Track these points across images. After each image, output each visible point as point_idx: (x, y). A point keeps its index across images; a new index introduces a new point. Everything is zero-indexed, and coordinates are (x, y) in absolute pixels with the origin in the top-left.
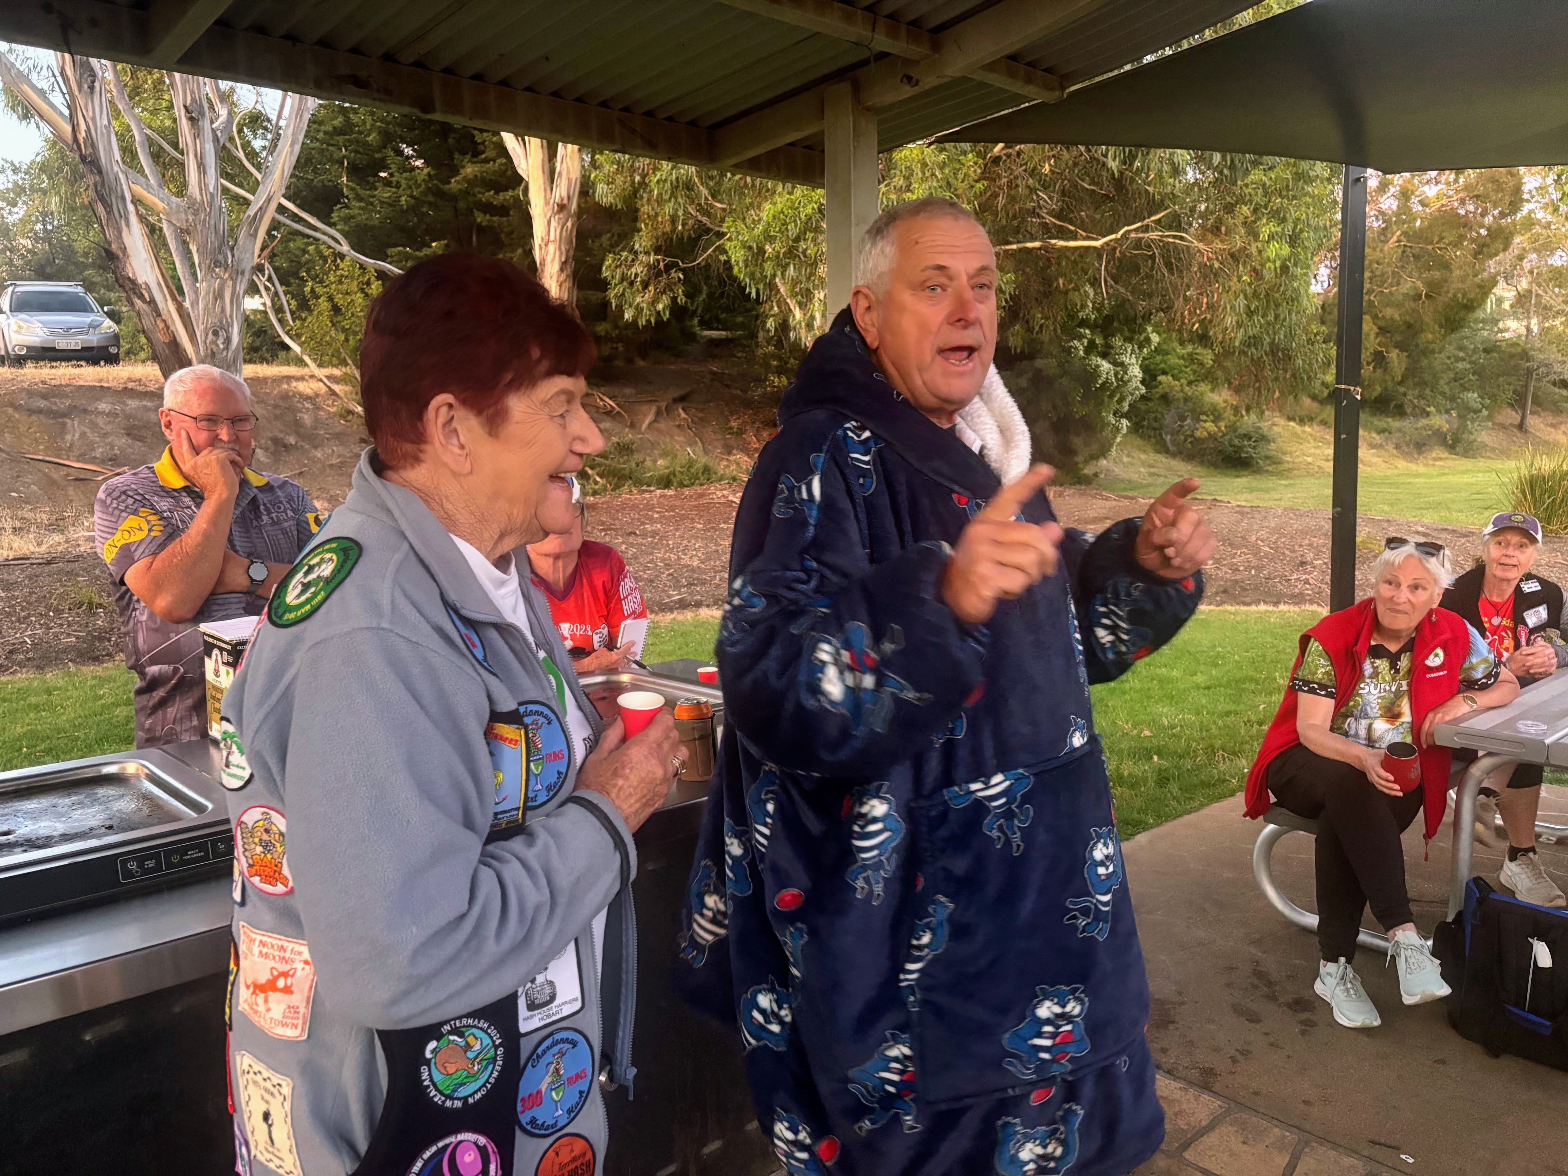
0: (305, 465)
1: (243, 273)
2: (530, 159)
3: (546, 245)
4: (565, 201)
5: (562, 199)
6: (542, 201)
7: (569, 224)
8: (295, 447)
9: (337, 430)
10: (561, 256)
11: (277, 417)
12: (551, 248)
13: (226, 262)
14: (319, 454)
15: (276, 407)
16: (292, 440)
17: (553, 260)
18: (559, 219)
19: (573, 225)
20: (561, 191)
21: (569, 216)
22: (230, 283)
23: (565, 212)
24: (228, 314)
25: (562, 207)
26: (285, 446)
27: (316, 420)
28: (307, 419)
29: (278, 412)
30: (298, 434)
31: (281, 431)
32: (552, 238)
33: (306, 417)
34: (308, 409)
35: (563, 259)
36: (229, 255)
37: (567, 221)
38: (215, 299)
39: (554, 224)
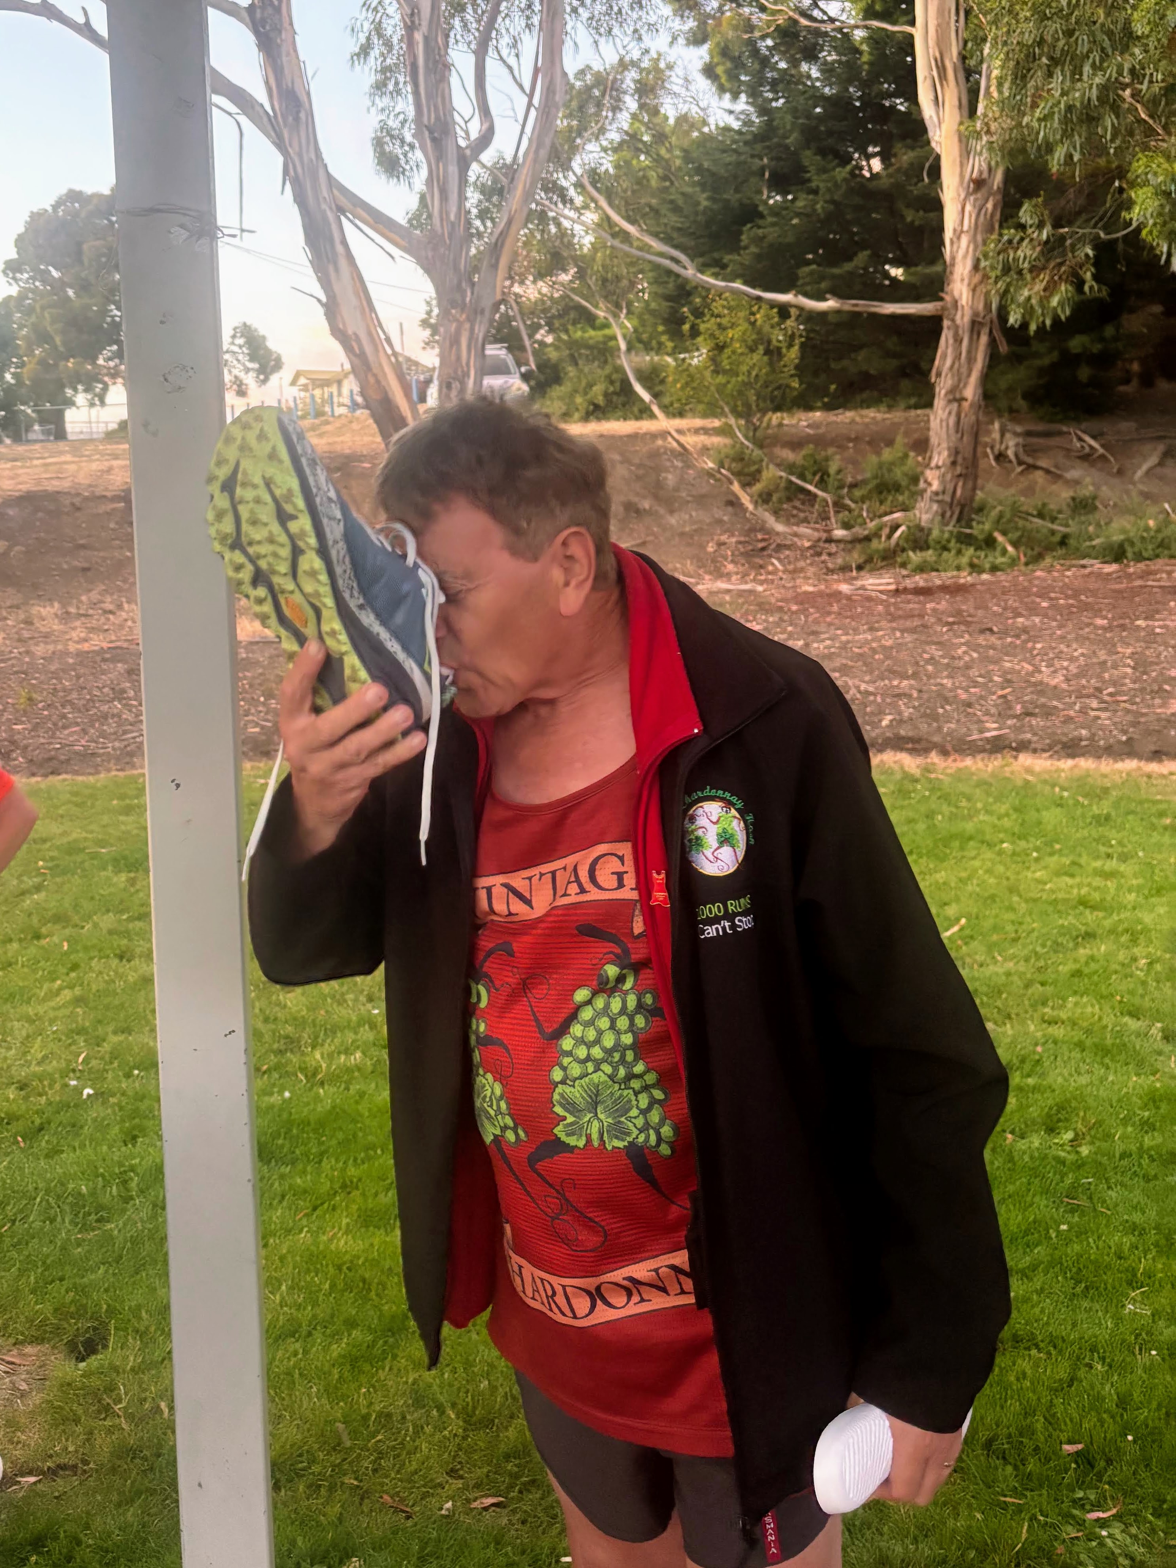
0: (653, 534)
1: (482, 312)
2: (944, 126)
3: (959, 238)
4: (985, 175)
5: (981, 172)
6: (956, 179)
7: (990, 206)
8: (649, 512)
9: (704, 490)
10: (975, 250)
11: (638, 478)
12: (964, 240)
13: (463, 301)
14: (673, 520)
15: (640, 466)
16: (646, 504)
17: (965, 257)
18: (976, 200)
19: (995, 206)
20: (978, 164)
21: (990, 194)
22: (467, 326)
23: (984, 190)
25: (979, 184)
26: (638, 511)
27: (682, 479)
28: (670, 479)
29: (641, 472)
30: (656, 497)
31: (638, 494)
32: (966, 228)
33: (670, 476)
34: (676, 467)
35: (978, 254)
36: (469, 293)
37: (987, 201)
38: (451, 346)
39: (968, 208)
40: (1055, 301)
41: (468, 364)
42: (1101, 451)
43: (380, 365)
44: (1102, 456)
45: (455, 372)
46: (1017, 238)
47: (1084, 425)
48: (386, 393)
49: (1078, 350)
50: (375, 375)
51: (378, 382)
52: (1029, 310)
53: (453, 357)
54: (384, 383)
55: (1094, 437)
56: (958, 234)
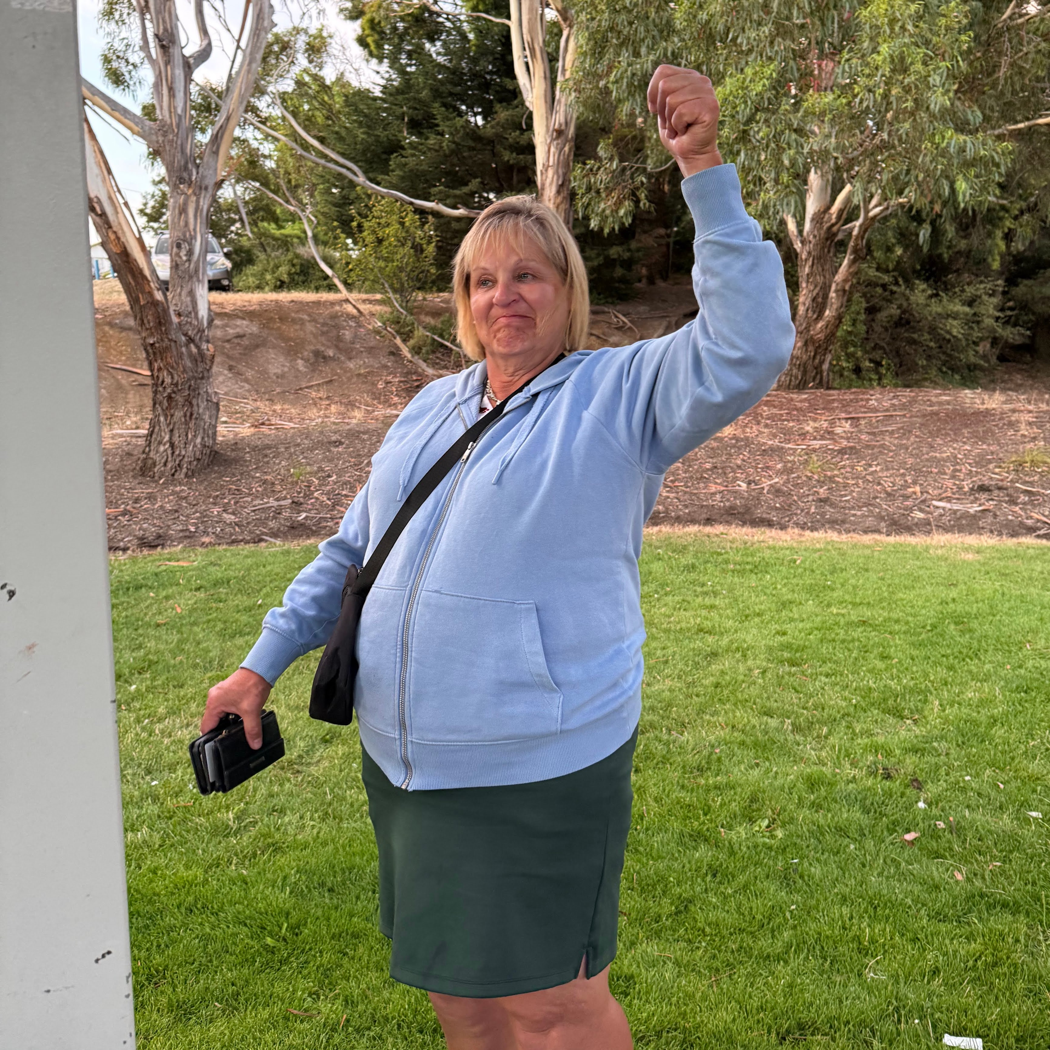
0: (337, 374)
1: (206, 188)
2: (534, 90)
3: (546, 170)
4: (563, 127)
5: (560, 125)
6: (544, 129)
7: (567, 149)
8: (332, 359)
9: (372, 344)
10: (558, 180)
11: (323, 333)
12: (550, 172)
13: (190, 179)
14: (351, 365)
15: (324, 324)
16: (331, 353)
17: (551, 184)
18: (558, 144)
19: (570, 150)
20: (559, 118)
21: (567, 141)
22: (194, 198)
23: (563, 138)
24: (192, 227)
25: (560, 133)
26: (324, 357)
27: (356, 336)
28: (348, 335)
29: (325, 329)
30: (337, 347)
31: (323, 345)
32: (551, 164)
33: (347, 333)
34: (351, 327)
35: (560, 183)
36: (194, 173)
37: (564, 146)
38: (180, 214)
39: (553, 149)
40: (622, 212)
41: (195, 230)
42: (629, 324)
43: (120, 224)
44: (630, 328)
45: (185, 236)
46: (596, 167)
47: (618, 307)
48: (125, 248)
49: (615, 256)
50: (115, 233)
51: (118, 238)
52: (604, 219)
53: (182, 223)
54: (123, 239)
55: (624, 315)
56: (546, 167)
